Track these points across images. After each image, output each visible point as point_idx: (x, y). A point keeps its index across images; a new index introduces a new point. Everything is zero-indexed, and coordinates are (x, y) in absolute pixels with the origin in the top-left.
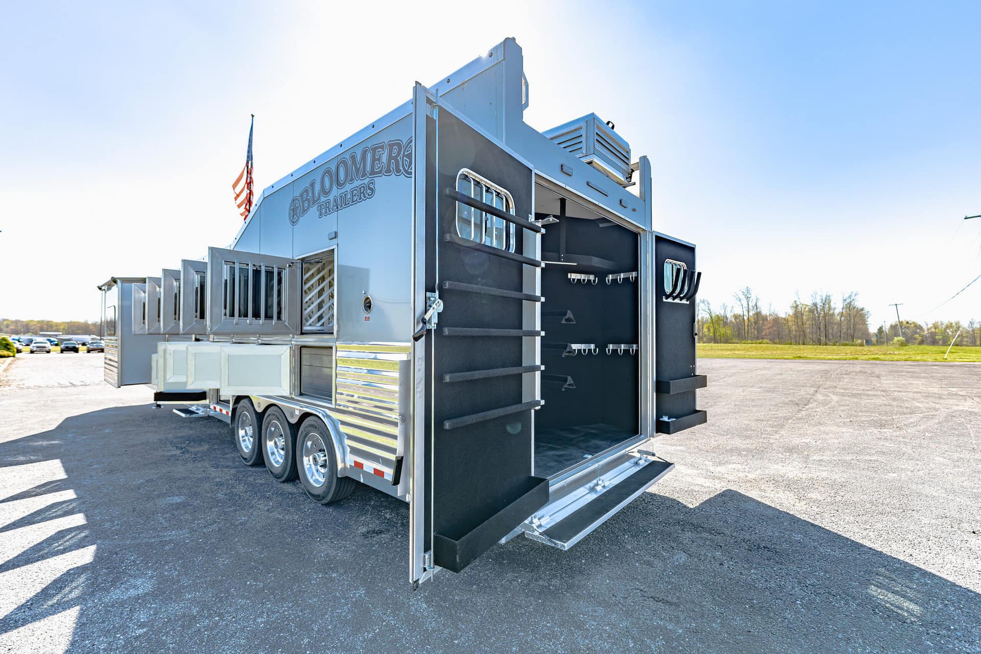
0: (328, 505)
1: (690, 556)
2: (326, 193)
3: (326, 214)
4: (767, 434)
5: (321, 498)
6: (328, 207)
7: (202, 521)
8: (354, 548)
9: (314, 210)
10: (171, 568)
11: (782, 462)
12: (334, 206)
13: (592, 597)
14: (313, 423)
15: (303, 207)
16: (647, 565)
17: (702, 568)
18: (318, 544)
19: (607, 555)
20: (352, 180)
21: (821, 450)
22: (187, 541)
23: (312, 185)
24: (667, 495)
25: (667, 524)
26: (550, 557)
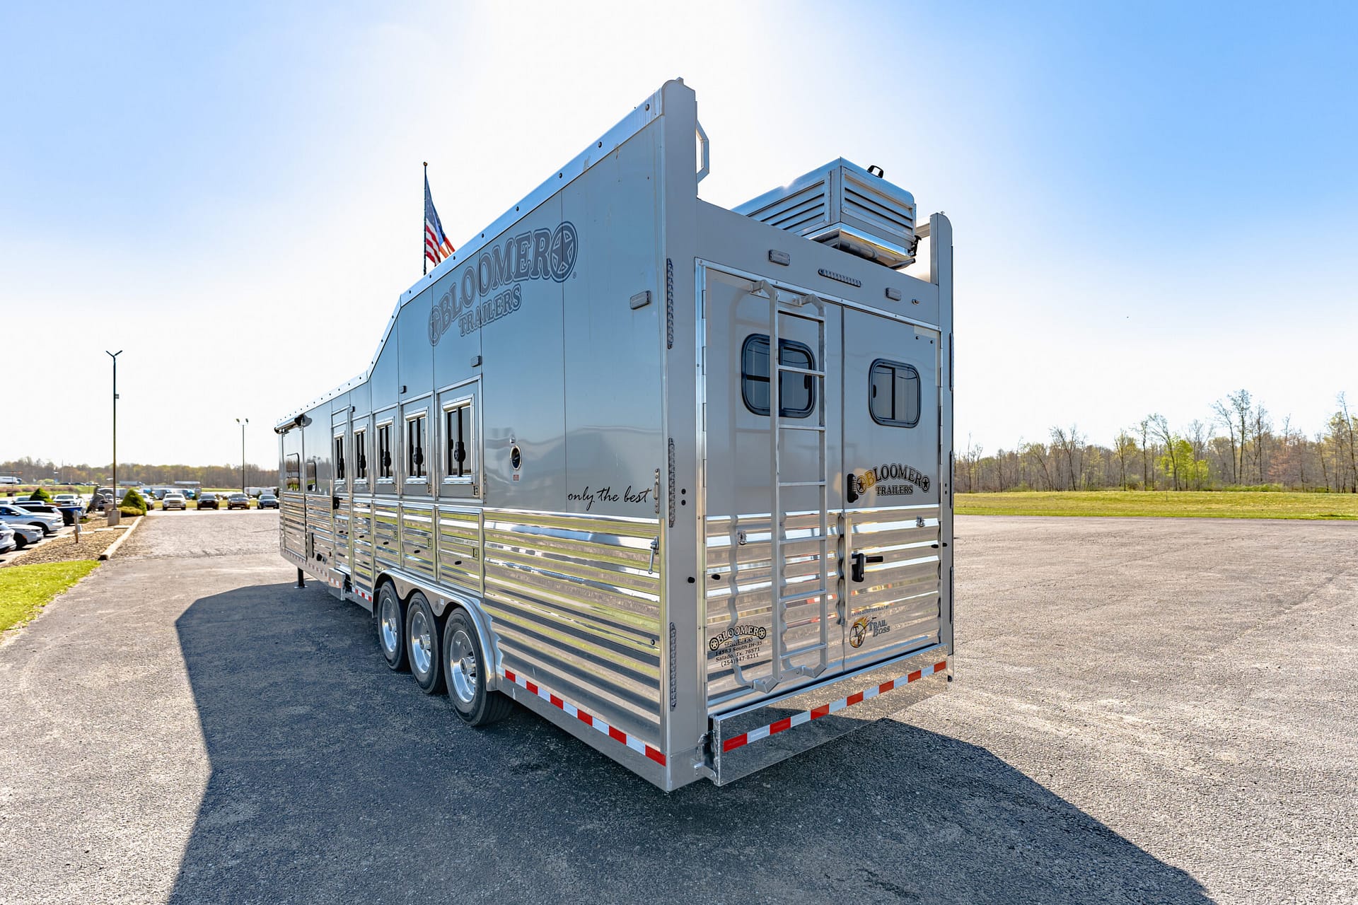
0: (478, 727)
1: (968, 831)
2: (468, 302)
3: (469, 331)
4: (1194, 652)
5: (470, 717)
6: (471, 322)
7: (324, 739)
8: (498, 785)
9: (455, 326)
10: (278, 793)
11: (1196, 699)
12: (477, 320)
13: (794, 875)
14: (459, 617)
15: (444, 320)
16: (894, 840)
17: (979, 850)
18: (455, 777)
19: (839, 821)
20: (495, 284)
22: (301, 763)
23: (453, 290)
24: (970, 741)
25: (952, 783)
26: (755, 818)
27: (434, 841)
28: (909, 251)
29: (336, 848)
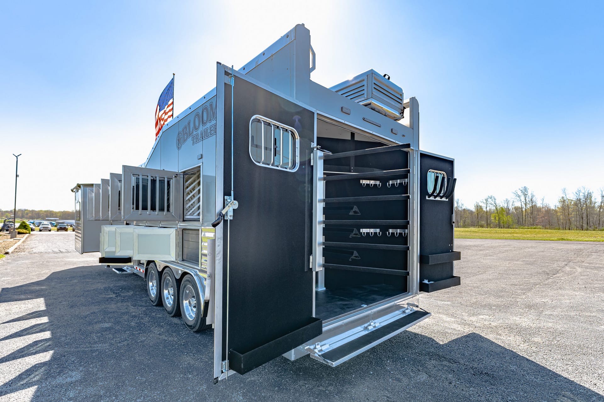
0: (197, 332)
1: (430, 376)
2: (196, 129)
3: (197, 142)
4: (517, 295)
5: (193, 327)
6: (197, 138)
7: (118, 339)
8: (207, 360)
9: (190, 140)
10: (94, 366)
11: (520, 315)
12: (201, 137)
13: (352, 399)
14: (188, 279)
15: (184, 138)
16: (397, 381)
17: (436, 385)
18: (185, 356)
19: (371, 373)
20: (210, 120)
21: (554, 308)
22: (106, 351)
23: (189, 123)
24: (427, 335)
25: (421, 354)
26: (332, 372)
27: (175, 388)
28: (400, 113)
29: (123, 393)
